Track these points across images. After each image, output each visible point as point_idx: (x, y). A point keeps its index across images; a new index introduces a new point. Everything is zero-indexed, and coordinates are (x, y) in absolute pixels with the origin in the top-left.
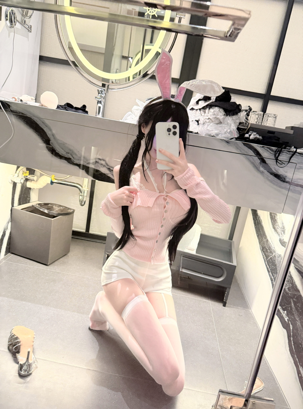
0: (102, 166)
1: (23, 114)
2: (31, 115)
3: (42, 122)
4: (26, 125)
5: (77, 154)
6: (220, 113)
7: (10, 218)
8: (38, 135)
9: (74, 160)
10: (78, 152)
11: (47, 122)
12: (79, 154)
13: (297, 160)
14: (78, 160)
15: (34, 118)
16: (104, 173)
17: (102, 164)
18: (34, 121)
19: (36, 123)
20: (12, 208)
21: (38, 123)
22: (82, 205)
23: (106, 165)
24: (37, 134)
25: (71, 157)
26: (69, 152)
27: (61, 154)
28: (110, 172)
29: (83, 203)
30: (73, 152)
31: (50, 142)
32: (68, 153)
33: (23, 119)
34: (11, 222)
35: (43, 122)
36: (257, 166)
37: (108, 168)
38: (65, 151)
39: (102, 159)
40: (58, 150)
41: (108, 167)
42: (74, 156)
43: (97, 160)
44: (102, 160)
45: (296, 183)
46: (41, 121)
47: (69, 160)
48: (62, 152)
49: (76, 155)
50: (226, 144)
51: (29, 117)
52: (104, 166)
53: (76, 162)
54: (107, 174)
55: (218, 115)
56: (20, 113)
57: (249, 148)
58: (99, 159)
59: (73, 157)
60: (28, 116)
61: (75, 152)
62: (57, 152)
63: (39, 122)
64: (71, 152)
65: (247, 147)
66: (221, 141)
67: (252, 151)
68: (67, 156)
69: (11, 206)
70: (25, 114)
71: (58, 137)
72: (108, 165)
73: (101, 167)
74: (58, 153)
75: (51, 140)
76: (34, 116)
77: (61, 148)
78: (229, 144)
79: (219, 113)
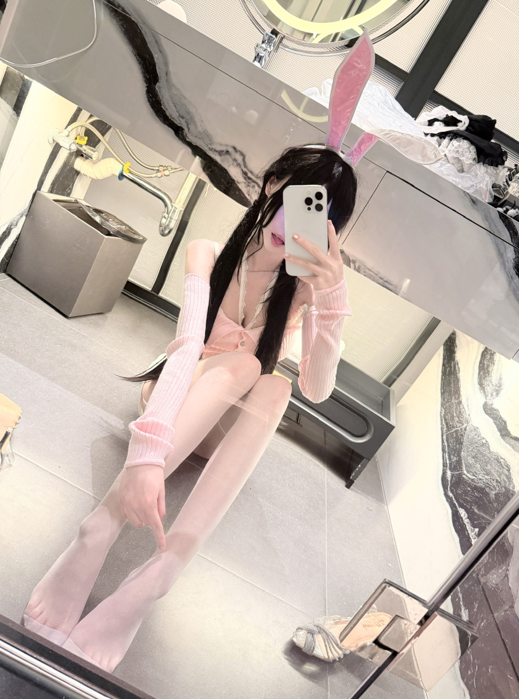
0: (235, 164)
1: (123, 10)
2: (139, 20)
3: (154, 41)
4: (122, 34)
5: (199, 124)
6: (468, 153)
7: (28, 209)
8: (140, 63)
9: (188, 135)
10: (202, 121)
11: (164, 43)
12: (201, 125)
14: (196, 137)
15: (143, 26)
16: (234, 178)
17: (235, 160)
18: (141, 32)
19: (144, 38)
20: (36, 192)
21: (146, 38)
22: (163, 235)
23: (242, 164)
24: (138, 60)
25: (185, 127)
26: (184, 115)
27: (168, 114)
28: (244, 181)
29: (167, 232)
30: (192, 118)
31: (158, 84)
32: (183, 118)
33: (120, 20)
34: (26, 216)
35: (156, 42)
36: (507, 264)
37: (243, 171)
38: (177, 111)
39: (240, 151)
40: (166, 104)
41: (245, 170)
42: (192, 127)
43: (231, 150)
44: (239, 153)
46: (154, 37)
47: (178, 131)
48: (172, 112)
49: (196, 125)
50: (469, 203)
51: (134, 21)
52: (239, 165)
53: (190, 138)
54: (239, 183)
55: (463, 156)
56: (119, 6)
57: (506, 226)
58: (235, 148)
59: (189, 129)
60: (133, 19)
61: (197, 119)
62: (162, 107)
63: (149, 39)
64: (188, 117)
65: (503, 222)
66: (463, 195)
67: (510, 233)
68: (179, 122)
69: (36, 188)
70: (128, 14)
71: (174, 79)
72: (245, 166)
73: (233, 164)
74: (165, 111)
75: (159, 80)
76: (144, 23)
77: (174, 103)
78: (474, 206)
79: (466, 152)
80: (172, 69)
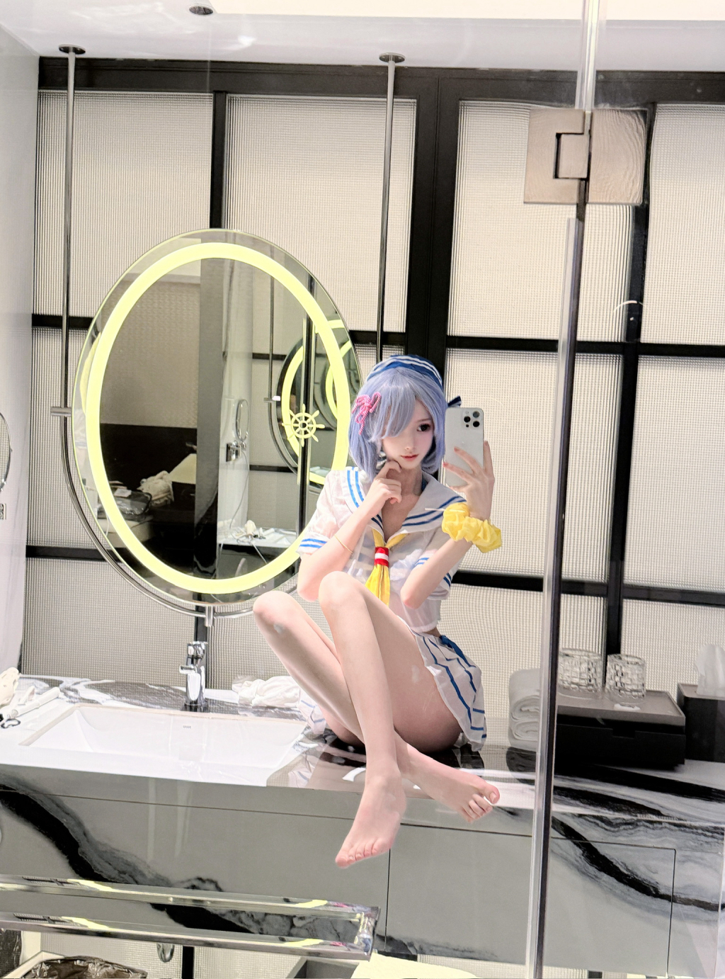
2: (28, 791)
3: (55, 805)
4: (15, 815)
8: (47, 837)
11: (68, 803)
12: (149, 872)
13: (674, 840)
15: (35, 795)
16: (214, 912)
18: (36, 803)
19: (42, 808)
21: (45, 807)
22: (165, 961)
26: (125, 870)
29: (168, 955)
30: (135, 868)
31: (79, 850)
32: (124, 873)
33: (7, 800)
35: (58, 806)
38: (115, 869)
39: (208, 880)
40: (98, 867)
42: (138, 878)
43: (196, 883)
45: (683, 897)
46: (53, 801)
49: (143, 875)
51: (23, 795)
54: (224, 915)
58: (200, 879)
60: (21, 793)
61: (141, 867)
62: (95, 871)
63: (49, 807)
64: (130, 869)
70: (12, 789)
71: (95, 836)
74: (100, 875)
75: (80, 844)
76: (35, 791)
77: (107, 862)
80: (88, 826)
